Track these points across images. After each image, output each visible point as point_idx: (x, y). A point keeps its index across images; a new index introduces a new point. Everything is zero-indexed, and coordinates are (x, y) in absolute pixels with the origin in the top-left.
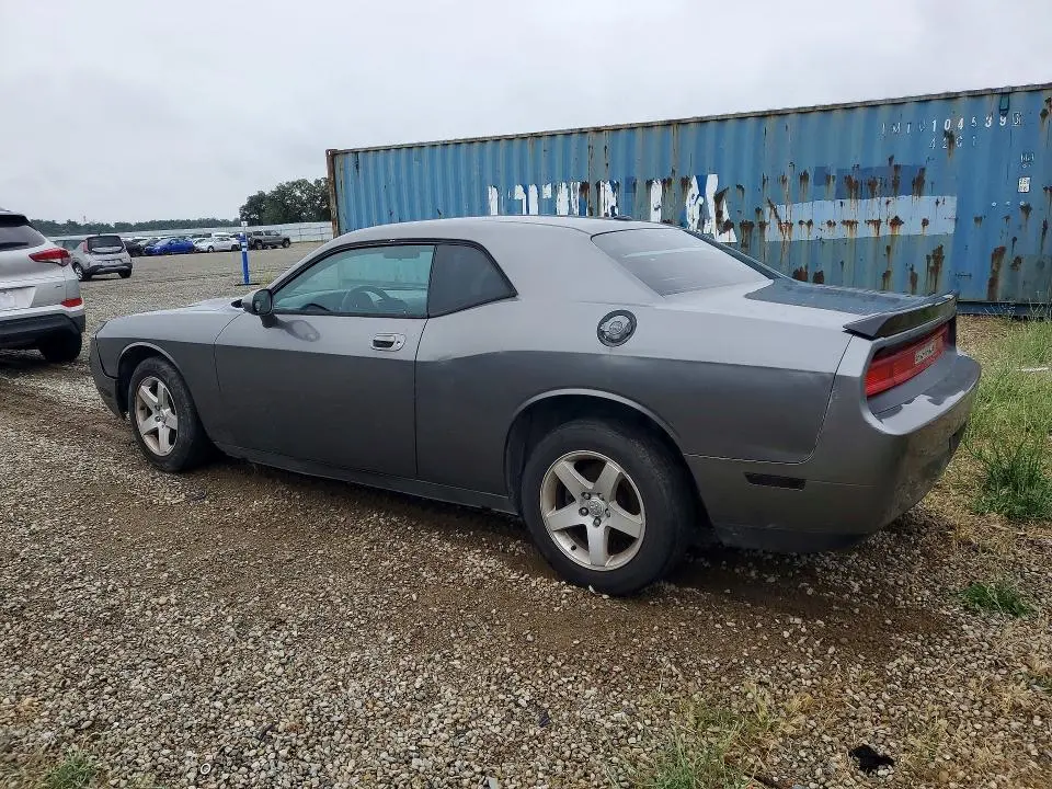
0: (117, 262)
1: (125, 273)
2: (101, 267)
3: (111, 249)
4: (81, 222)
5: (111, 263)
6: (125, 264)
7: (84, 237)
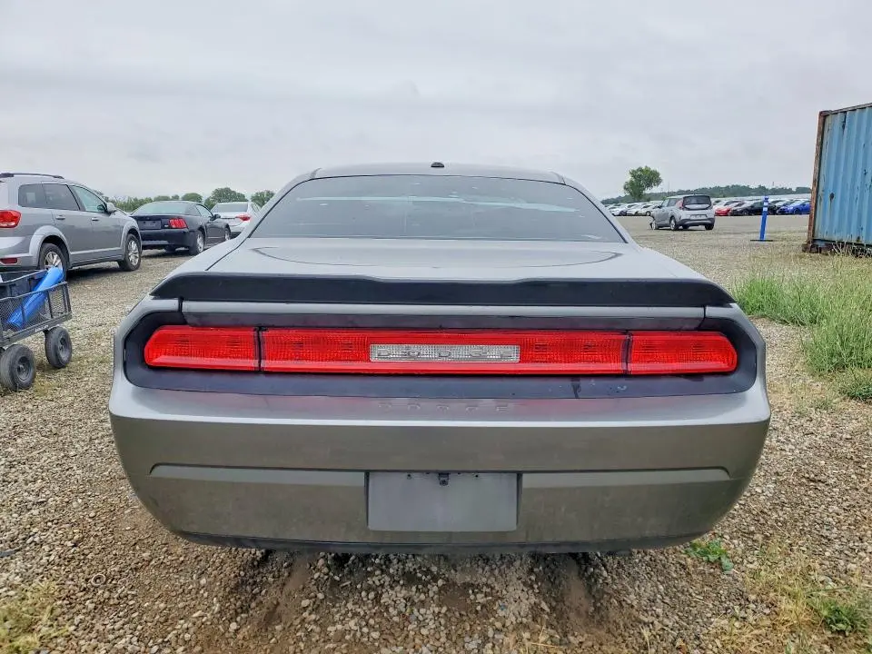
0: (704, 217)
1: (709, 226)
2: (689, 220)
3: (700, 206)
4: (769, 187)
5: (698, 218)
6: (709, 219)
7: (682, 196)
